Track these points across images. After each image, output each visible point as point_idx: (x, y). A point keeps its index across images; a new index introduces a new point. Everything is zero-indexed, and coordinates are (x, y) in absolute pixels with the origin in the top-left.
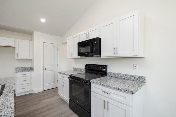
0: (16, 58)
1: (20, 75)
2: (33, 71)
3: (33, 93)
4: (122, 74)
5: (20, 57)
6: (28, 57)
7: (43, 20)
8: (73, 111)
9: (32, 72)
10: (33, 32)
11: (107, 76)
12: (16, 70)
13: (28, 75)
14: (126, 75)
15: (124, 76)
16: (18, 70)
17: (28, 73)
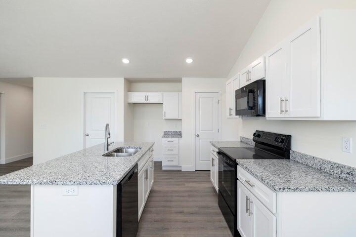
0: (164, 118)
1: (166, 142)
2: (182, 137)
3: (180, 171)
4: (317, 158)
5: (168, 117)
6: (176, 117)
7: (189, 61)
8: (221, 211)
9: (180, 138)
10: (182, 78)
11: (289, 158)
12: (165, 134)
13: (174, 142)
14: (324, 162)
15: (321, 162)
16: (166, 134)
17: (175, 140)
